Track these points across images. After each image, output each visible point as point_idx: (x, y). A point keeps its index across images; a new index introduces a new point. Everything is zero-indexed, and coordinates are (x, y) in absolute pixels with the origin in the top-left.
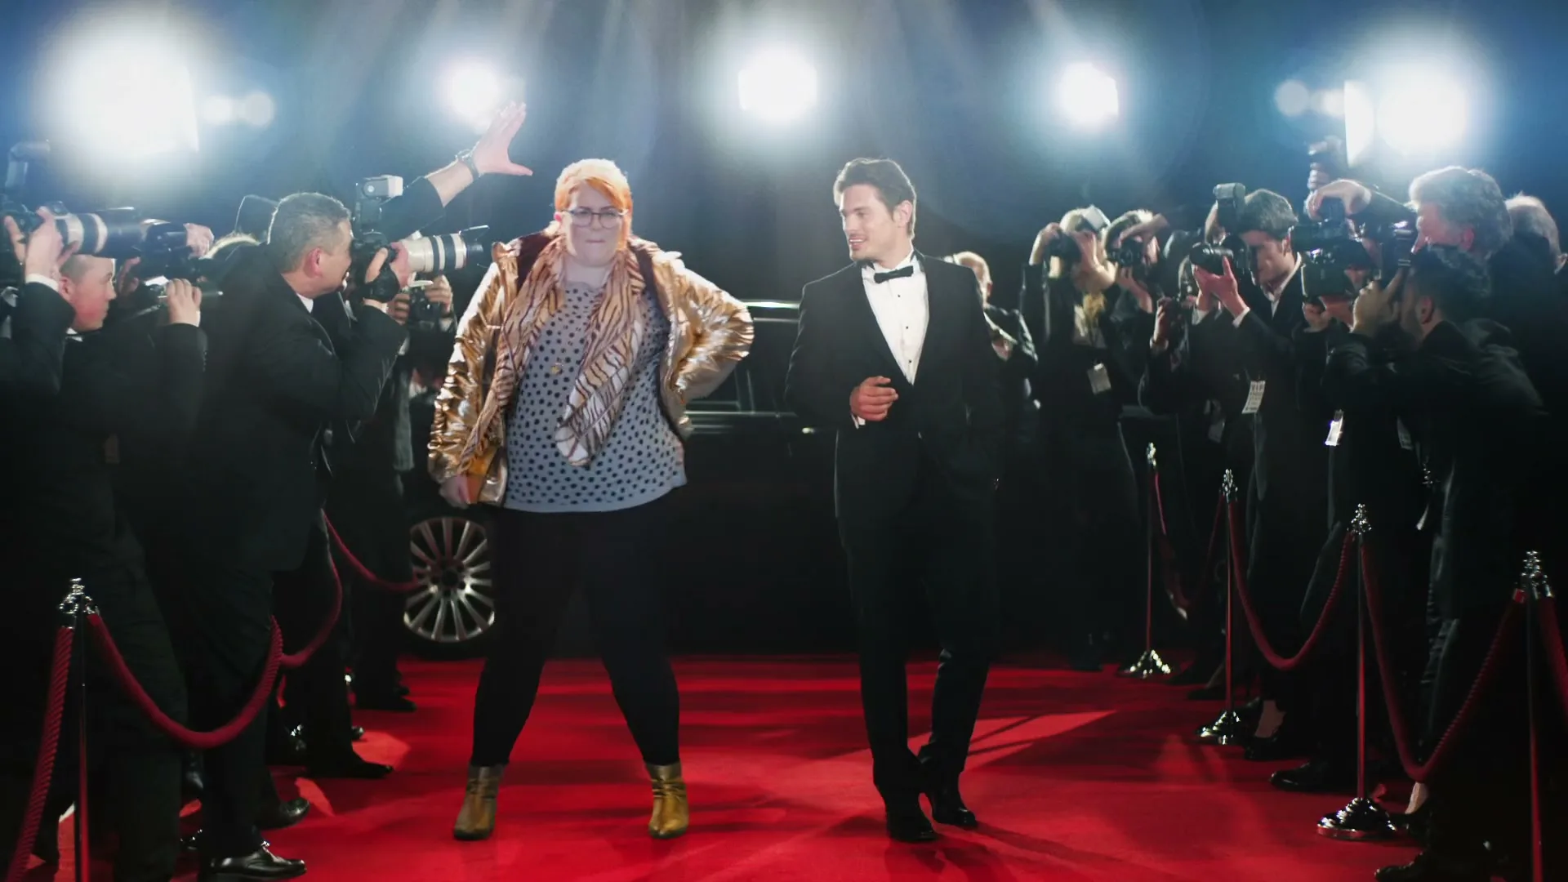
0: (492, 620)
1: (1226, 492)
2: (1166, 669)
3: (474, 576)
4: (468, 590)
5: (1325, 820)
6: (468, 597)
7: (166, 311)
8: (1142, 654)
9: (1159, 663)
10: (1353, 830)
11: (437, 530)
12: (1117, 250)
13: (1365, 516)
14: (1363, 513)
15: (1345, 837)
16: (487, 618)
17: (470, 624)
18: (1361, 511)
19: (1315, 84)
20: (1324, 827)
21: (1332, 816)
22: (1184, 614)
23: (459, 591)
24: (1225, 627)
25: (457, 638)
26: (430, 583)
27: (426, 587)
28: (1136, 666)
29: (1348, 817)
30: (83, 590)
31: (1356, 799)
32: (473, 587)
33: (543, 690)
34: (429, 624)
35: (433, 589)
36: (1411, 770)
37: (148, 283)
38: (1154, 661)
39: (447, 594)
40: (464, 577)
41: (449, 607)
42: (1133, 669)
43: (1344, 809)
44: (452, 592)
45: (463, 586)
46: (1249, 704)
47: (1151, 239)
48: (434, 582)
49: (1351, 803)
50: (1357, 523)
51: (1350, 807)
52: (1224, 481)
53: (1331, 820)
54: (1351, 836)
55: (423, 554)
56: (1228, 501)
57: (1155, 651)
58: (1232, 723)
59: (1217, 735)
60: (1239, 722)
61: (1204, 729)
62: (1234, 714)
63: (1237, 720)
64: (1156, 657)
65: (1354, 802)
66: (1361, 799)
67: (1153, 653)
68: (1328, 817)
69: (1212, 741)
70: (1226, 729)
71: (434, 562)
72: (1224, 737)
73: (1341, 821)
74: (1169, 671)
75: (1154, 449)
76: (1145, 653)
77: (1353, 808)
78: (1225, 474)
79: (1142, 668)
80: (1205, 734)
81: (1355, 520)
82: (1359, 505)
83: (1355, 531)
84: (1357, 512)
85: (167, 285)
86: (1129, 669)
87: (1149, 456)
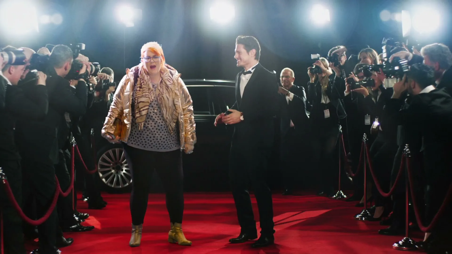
0: (131, 181)
2: (345, 196)
3: (126, 167)
4: (124, 171)
6: (124, 173)
7: (37, 80)
8: (337, 192)
9: (343, 194)
10: (404, 247)
11: (114, 152)
13: (408, 148)
14: (408, 147)
15: (402, 250)
16: (130, 181)
17: (125, 182)
19: (393, 11)
20: (395, 246)
21: (397, 243)
22: (351, 179)
23: (121, 172)
25: (121, 187)
26: (112, 169)
27: (110, 171)
28: (336, 195)
29: (403, 243)
30: (2, 171)
31: (405, 238)
32: (126, 170)
33: (149, 203)
34: (112, 182)
35: (113, 171)
36: (423, 229)
37: (32, 71)
38: (341, 194)
39: (117, 173)
40: (123, 167)
41: (118, 176)
42: (334, 196)
43: (401, 241)
44: (119, 172)
45: (122, 170)
46: (372, 208)
48: (113, 169)
49: (404, 239)
51: (403, 240)
52: (364, 137)
53: (397, 244)
54: (404, 249)
55: (110, 160)
56: (365, 143)
57: (342, 191)
58: (366, 214)
59: (361, 217)
60: (368, 213)
61: (357, 215)
62: (367, 211)
63: (368, 212)
64: (342, 192)
65: (404, 238)
66: (407, 238)
67: (341, 191)
68: (396, 243)
69: (360, 219)
70: (365, 215)
71: (113, 163)
72: (364, 218)
73: (401, 244)
74: (346, 197)
75: (341, 127)
76: (338, 191)
77: (404, 240)
78: (364, 135)
79: (337, 196)
80: (357, 217)
81: (405, 149)
82: (406, 145)
83: (405, 153)
84: (405, 147)
85: (37, 72)
86: (333, 196)
87: (340, 129)
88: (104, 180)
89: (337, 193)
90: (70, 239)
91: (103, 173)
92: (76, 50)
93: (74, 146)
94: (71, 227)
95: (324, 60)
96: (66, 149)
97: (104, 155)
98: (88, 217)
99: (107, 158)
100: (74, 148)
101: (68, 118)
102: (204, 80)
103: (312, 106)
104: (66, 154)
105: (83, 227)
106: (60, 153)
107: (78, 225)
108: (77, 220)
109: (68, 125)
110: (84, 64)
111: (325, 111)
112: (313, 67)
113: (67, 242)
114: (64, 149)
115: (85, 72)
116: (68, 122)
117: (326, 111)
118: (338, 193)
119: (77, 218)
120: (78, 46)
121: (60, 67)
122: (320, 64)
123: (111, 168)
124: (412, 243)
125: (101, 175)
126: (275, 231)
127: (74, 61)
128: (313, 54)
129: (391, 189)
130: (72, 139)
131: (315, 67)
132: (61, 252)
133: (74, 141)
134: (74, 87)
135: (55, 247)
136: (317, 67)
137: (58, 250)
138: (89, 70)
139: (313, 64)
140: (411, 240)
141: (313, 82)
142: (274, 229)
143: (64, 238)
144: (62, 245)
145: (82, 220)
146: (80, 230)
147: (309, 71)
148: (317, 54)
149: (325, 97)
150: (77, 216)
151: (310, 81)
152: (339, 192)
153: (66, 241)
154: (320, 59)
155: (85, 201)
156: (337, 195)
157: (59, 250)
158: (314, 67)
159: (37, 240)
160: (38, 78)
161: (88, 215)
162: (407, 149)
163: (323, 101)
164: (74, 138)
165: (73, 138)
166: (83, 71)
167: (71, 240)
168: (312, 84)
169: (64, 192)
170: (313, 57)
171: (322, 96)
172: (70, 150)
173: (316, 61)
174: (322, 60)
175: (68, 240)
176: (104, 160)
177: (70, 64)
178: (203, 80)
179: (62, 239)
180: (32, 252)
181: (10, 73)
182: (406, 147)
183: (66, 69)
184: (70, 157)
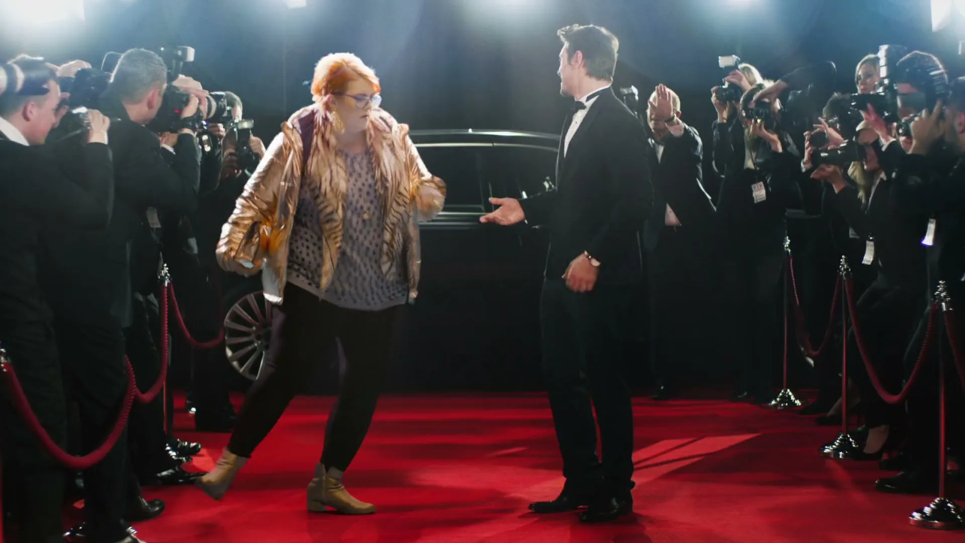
1: (843, 273)
2: (798, 402)
5: (915, 514)
7: (86, 133)
8: (780, 392)
9: (793, 398)
10: (936, 522)
11: (260, 300)
12: (752, 110)
14: (944, 287)
15: (931, 527)
18: (942, 286)
20: (915, 519)
21: (920, 511)
22: (811, 362)
24: (841, 372)
26: (255, 340)
27: (251, 342)
28: (776, 400)
29: (933, 511)
31: (938, 499)
34: (254, 368)
35: (257, 344)
37: (75, 111)
38: (789, 397)
42: (773, 402)
43: (929, 506)
47: (775, 100)
48: (258, 338)
49: (934, 502)
50: (939, 295)
51: (934, 505)
52: (841, 263)
53: (920, 514)
54: (935, 526)
55: (250, 318)
56: (845, 278)
57: (791, 391)
58: (847, 443)
59: (836, 451)
60: (852, 442)
61: (826, 447)
62: (849, 436)
63: (851, 440)
64: (790, 394)
65: (936, 501)
66: (942, 499)
67: (788, 390)
68: (917, 511)
69: (832, 456)
70: (842, 447)
71: (258, 324)
72: (841, 453)
73: (928, 515)
74: (800, 404)
75: (789, 241)
76: (782, 391)
77: (936, 505)
78: (842, 258)
79: (780, 402)
80: (826, 451)
81: (938, 292)
82: (941, 282)
83: (937, 301)
84: (939, 286)
85: (87, 113)
86: (771, 403)
87: (785, 246)
88: (235, 363)
89: (779, 394)
90: (157, 502)
91: (234, 348)
92: (174, 62)
93: (166, 285)
94: (159, 475)
95: (749, 70)
96: (149, 294)
97: (237, 307)
98: (199, 450)
99: (244, 314)
100: (166, 289)
101: (154, 221)
102: (470, 131)
103: (723, 176)
104: (149, 302)
105: (187, 475)
106: (135, 302)
107: (177, 469)
108: (173, 457)
109: (154, 236)
110: (193, 95)
111: (753, 186)
112: (724, 87)
113: (150, 508)
114: (145, 293)
115: (195, 115)
116: (155, 230)
117: (758, 187)
118: (781, 394)
119: (173, 454)
120: (180, 53)
121: (137, 102)
122: (741, 79)
123: (253, 337)
124: (953, 512)
125: (229, 353)
126: (633, 484)
127: (168, 88)
128: (723, 55)
129: (905, 386)
130: (163, 269)
131: (729, 85)
132: (136, 532)
133: (166, 273)
134: (171, 150)
135: (122, 521)
136: (732, 85)
137: (131, 527)
138: (204, 108)
139: (723, 79)
140: (951, 504)
141: (725, 121)
142: (633, 479)
143: (143, 499)
144: (138, 517)
145: (186, 459)
146: (181, 481)
147: (714, 95)
148: (734, 56)
149: (752, 153)
150: (173, 449)
151: (717, 118)
152: (783, 393)
153: (147, 507)
154: (741, 68)
155: (192, 414)
156: (778, 399)
157: (132, 529)
158: (726, 86)
159: (80, 505)
160: (89, 128)
161: (200, 446)
162: (941, 292)
163: (749, 164)
164: (166, 267)
165: (163, 267)
166: (189, 112)
167: (159, 505)
168: (721, 125)
169: (143, 392)
170: (724, 62)
171: (747, 152)
172: (159, 295)
173: (731, 73)
174: (744, 68)
175: (152, 504)
176: (236, 318)
177: (159, 94)
178: (468, 131)
179: (140, 503)
180: (68, 533)
181: (27, 119)
182: (941, 289)
183: (150, 105)
184: (157, 311)
